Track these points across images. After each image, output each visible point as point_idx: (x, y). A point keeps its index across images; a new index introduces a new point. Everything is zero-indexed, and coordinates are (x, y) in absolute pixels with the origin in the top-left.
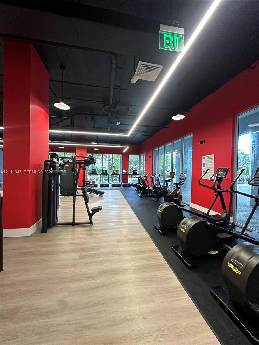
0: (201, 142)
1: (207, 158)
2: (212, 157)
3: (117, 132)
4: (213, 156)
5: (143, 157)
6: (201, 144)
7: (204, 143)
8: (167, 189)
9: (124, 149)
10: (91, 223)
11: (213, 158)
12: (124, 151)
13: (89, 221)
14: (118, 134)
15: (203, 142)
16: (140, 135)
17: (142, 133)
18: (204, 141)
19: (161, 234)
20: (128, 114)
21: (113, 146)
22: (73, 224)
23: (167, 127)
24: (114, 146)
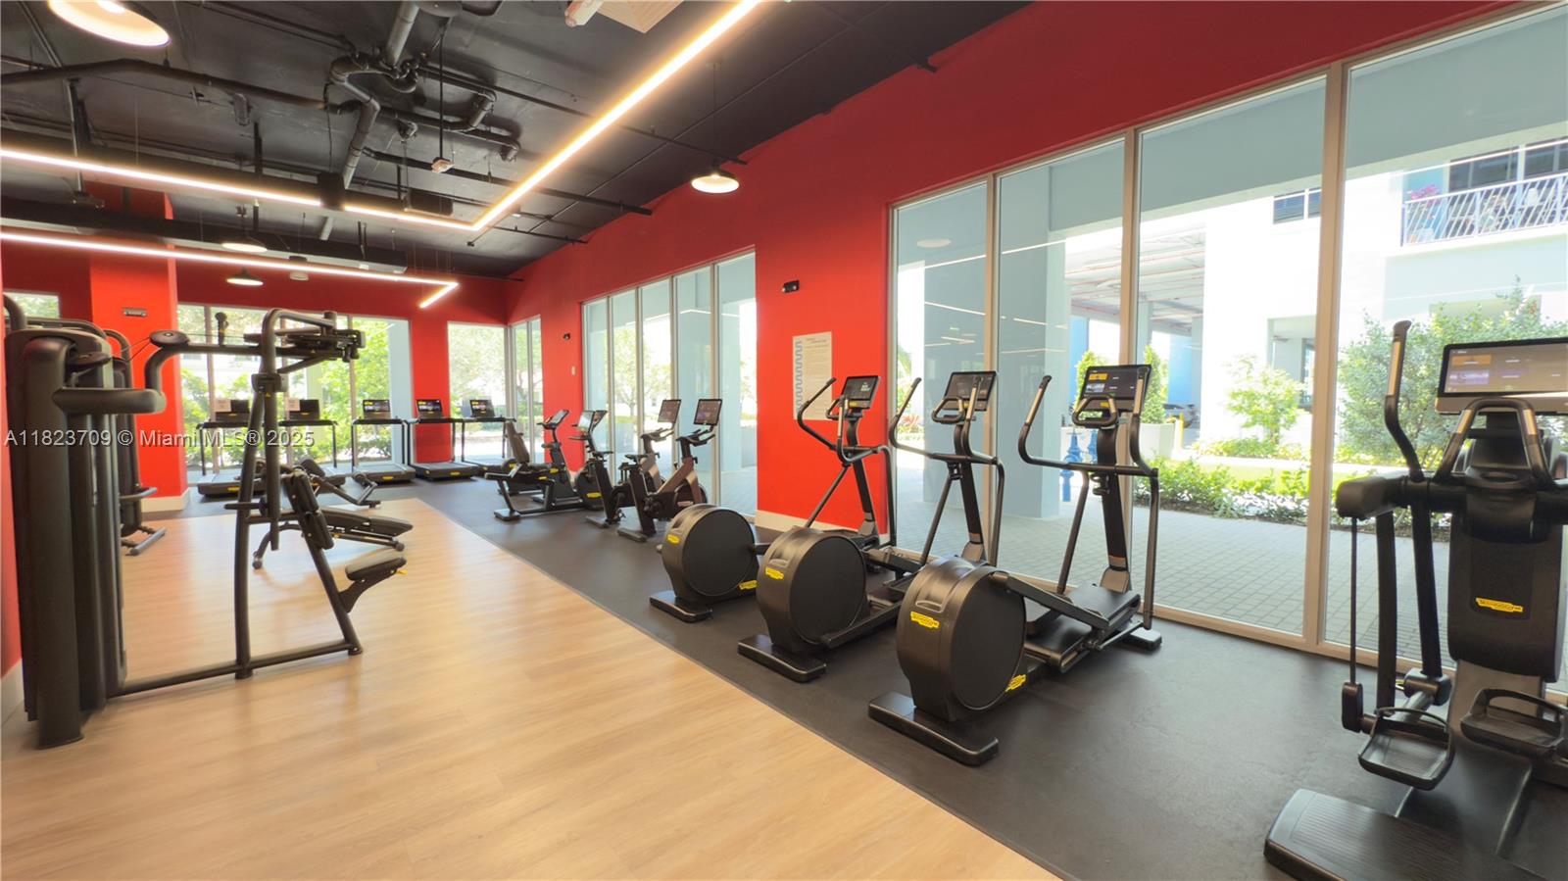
0: (788, 286)
1: (809, 344)
2: (825, 341)
3: (406, 206)
4: (827, 336)
5: (529, 333)
6: (787, 291)
7: (797, 289)
8: (652, 473)
9: (426, 291)
10: (350, 644)
11: (826, 346)
12: (425, 304)
13: (337, 635)
14: (411, 213)
15: (795, 288)
16: (516, 230)
17: (526, 224)
18: (796, 283)
19: (687, 620)
20: (475, 125)
21: (364, 271)
22: (243, 667)
23: (648, 212)
24: (370, 271)
